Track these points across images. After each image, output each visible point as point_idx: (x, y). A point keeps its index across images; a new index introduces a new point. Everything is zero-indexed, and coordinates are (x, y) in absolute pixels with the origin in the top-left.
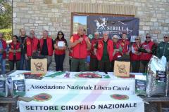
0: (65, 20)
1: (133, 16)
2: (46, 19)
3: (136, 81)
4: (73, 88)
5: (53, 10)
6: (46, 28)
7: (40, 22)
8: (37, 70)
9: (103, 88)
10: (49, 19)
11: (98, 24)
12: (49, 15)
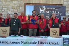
0: (21, 8)
1: (62, 5)
2: (9, 7)
3: (63, 38)
4: (25, 43)
5: (13, 2)
6: (9, 13)
7: (5, 9)
8: (4, 34)
9: (43, 43)
10: (11, 7)
11: (41, 10)
12: (11, 5)
